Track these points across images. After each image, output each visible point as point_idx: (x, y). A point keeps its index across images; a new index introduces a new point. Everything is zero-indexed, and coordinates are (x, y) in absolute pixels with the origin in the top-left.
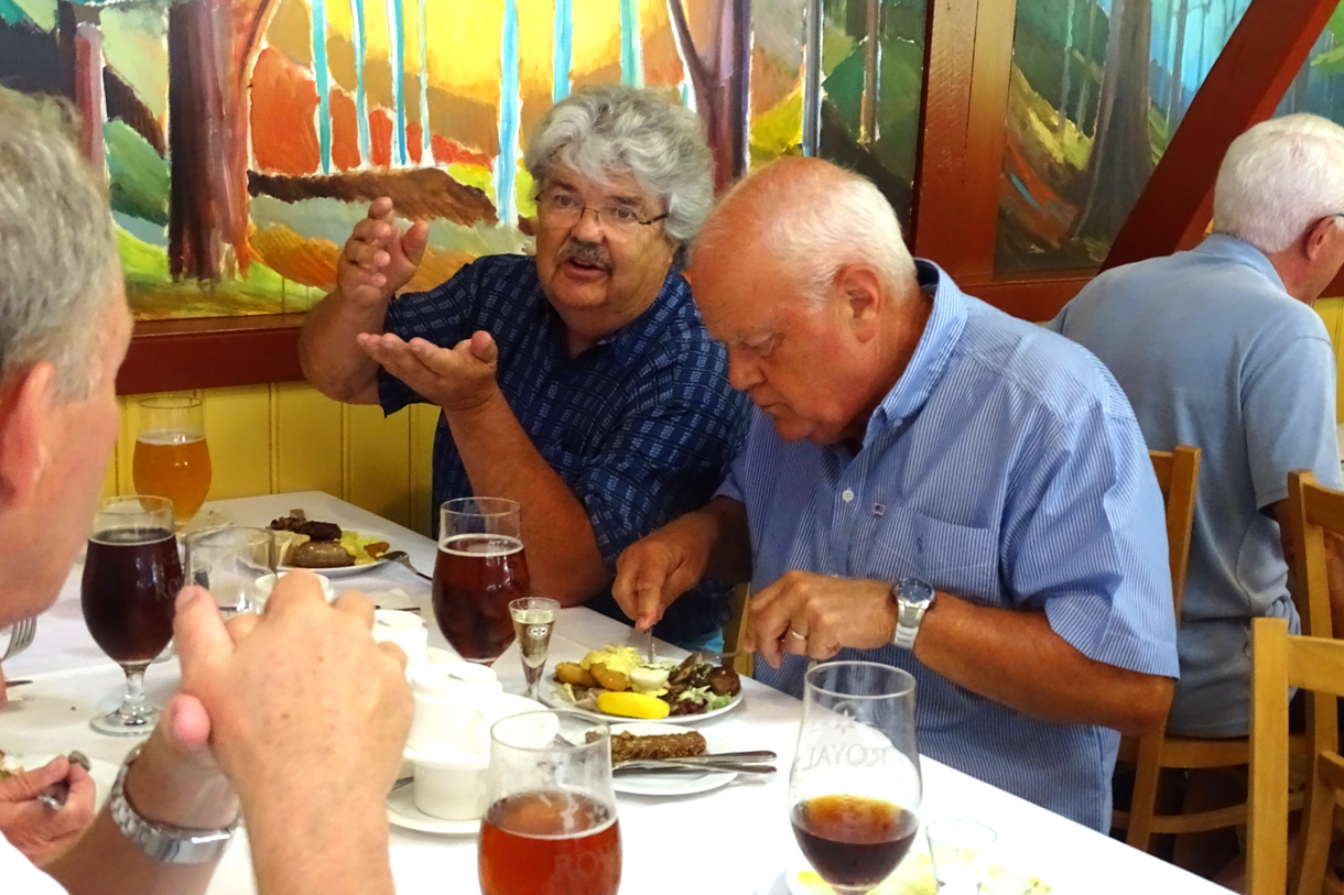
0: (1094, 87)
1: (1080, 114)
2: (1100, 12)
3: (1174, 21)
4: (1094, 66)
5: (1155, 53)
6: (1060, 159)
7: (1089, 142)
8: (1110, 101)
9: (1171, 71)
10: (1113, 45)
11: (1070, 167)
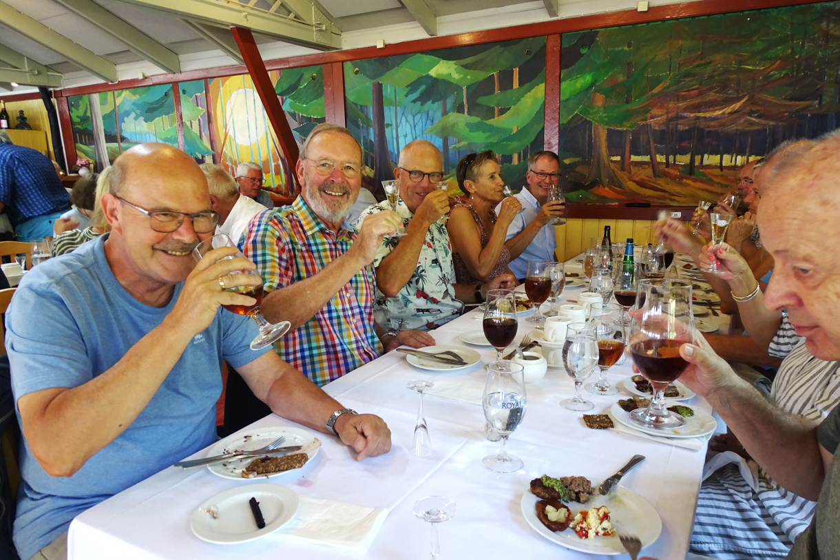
0: (372, 158)
1: (369, 164)
2: (370, 140)
3: (395, 141)
4: (371, 154)
5: (390, 148)
6: (366, 175)
7: (373, 171)
8: (378, 161)
9: (396, 153)
10: (376, 147)
11: (369, 177)
